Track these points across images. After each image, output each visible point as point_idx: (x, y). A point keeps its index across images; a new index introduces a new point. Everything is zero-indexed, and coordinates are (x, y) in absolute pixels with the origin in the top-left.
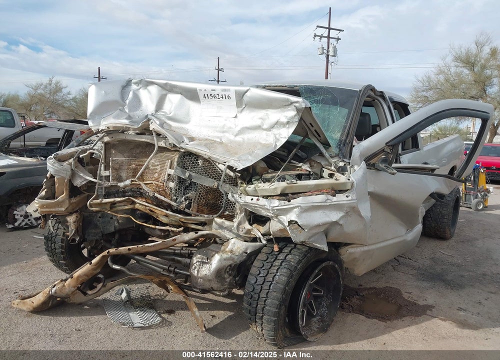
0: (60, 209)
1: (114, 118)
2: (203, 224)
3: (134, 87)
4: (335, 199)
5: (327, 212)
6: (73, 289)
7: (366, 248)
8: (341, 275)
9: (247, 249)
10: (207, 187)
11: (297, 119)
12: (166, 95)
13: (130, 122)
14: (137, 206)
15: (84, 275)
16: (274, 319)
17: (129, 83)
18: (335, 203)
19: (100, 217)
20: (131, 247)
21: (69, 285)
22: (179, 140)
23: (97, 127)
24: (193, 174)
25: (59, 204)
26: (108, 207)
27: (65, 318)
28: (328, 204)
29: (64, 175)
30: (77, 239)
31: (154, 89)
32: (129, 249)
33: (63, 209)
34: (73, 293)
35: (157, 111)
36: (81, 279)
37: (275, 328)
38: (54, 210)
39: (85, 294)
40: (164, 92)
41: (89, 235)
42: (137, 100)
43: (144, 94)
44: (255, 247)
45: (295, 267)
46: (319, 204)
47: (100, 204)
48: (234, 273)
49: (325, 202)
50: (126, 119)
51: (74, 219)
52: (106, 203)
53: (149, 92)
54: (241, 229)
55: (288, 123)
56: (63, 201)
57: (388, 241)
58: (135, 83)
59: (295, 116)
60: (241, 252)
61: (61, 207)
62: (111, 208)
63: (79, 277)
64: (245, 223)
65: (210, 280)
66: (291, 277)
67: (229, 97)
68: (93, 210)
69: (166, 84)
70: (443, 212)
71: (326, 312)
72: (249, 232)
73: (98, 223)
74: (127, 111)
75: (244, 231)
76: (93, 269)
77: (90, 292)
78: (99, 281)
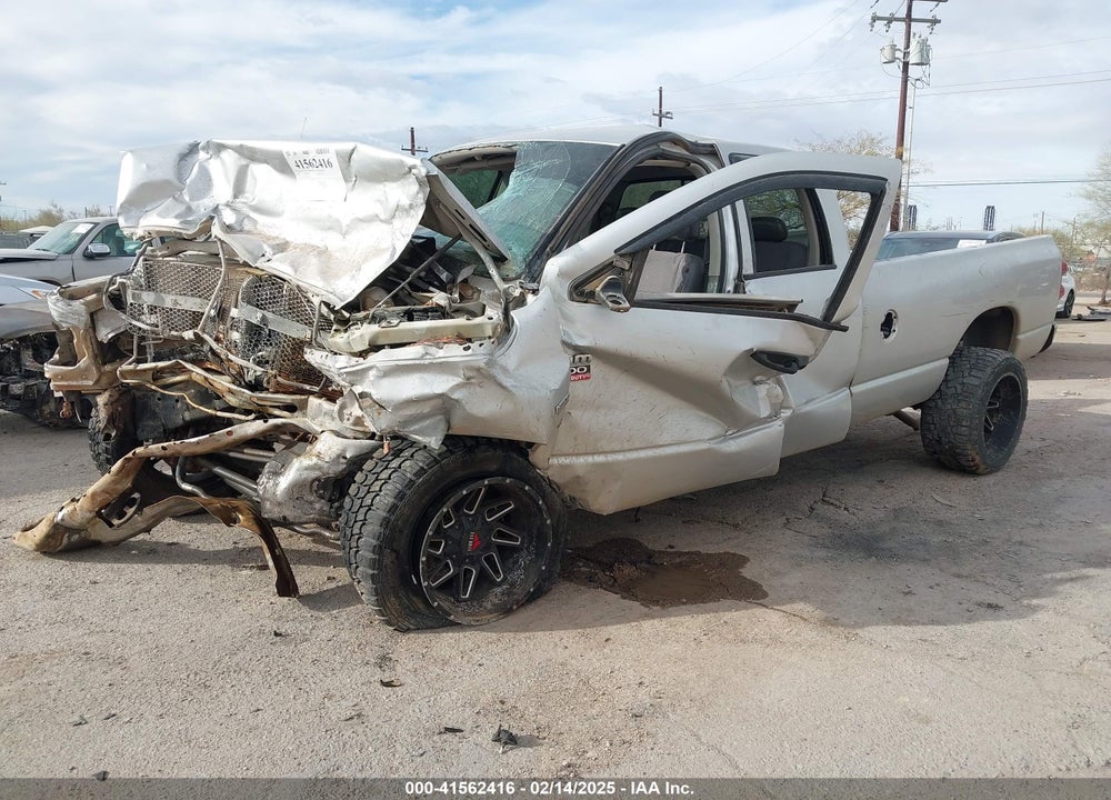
0: (85, 383)
1: (159, 215)
2: (291, 408)
3: (202, 155)
4: (441, 353)
5: (428, 376)
6: (89, 515)
7: (600, 459)
8: (544, 507)
9: (344, 451)
10: (294, 339)
11: (421, 199)
12: (247, 166)
13: (181, 223)
14: (194, 376)
15: (103, 491)
16: (371, 572)
17: (194, 149)
18: (439, 361)
19: (159, 399)
20: (165, 444)
21: (82, 507)
22: (256, 253)
23: (133, 230)
24: (269, 315)
25: (83, 374)
26: (149, 377)
27: (88, 565)
28: (427, 362)
29: (75, 323)
30: (113, 435)
31: (228, 156)
32: (164, 448)
33: (91, 383)
34: (89, 521)
35: (235, 197)
36: (99, 499)
37: (376, 589)
38: (75, 383)
39: (111, 525)
40: (244, 162)
41: (143, 431)
42: (206, 179)
43: (215, 167)
44: (361, 447)
45: (411, 480)
46: (410, 362)
47: (135, 373)
48: (327, 495)
49: (422, 358)
50: (176, 217)
51: (106, 400)
52: (145, 370)
53: (223, 163)
54: (346, 417)
55: (411, 206)
56: (87, 369)
57: (662, 449)
58: (203, 149)
59: (418, 193)
60: (333, 456)
61: (86, 379)
62: (155, 379)
63: (94, 495)
64: (353, 405)
65: (280, 504)
66: (402, 499)
67: (330, 164)
68: (128, 384)
69: (241, 146)
70: (959, 411)
71: (522, 577)
72: (358, 421)
73: (157, 410)
74: (187, 198)
75: (351, 421)
76: (114, 482)
77: (116, 522)
78: (132, 503)
